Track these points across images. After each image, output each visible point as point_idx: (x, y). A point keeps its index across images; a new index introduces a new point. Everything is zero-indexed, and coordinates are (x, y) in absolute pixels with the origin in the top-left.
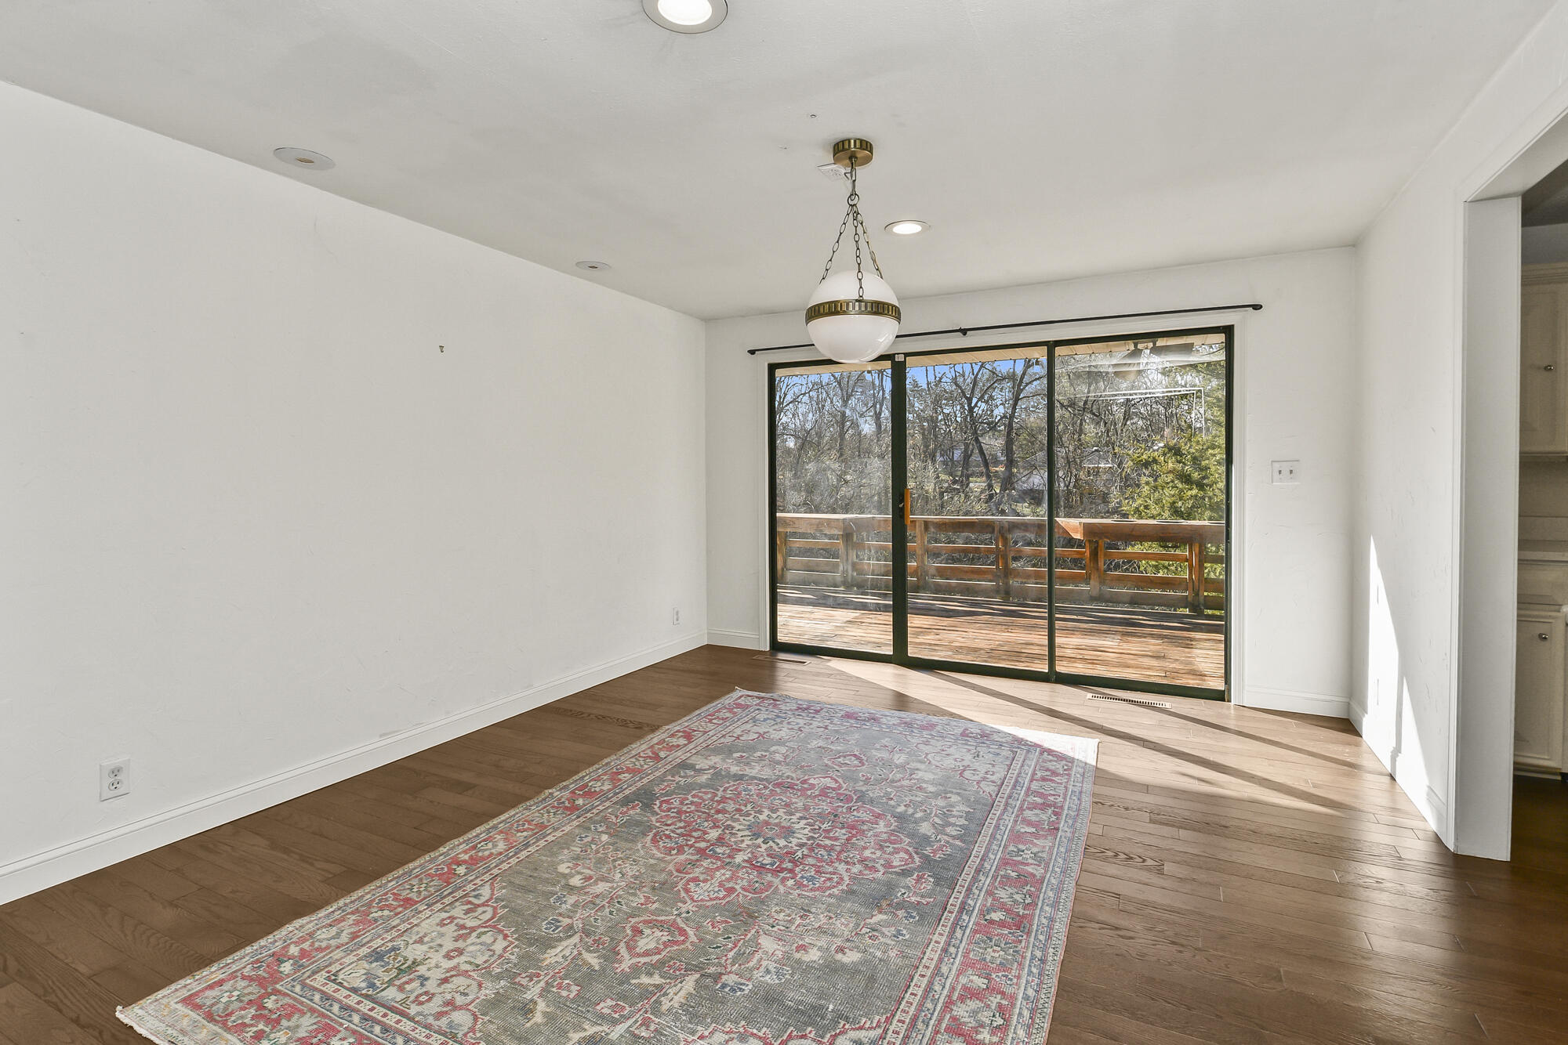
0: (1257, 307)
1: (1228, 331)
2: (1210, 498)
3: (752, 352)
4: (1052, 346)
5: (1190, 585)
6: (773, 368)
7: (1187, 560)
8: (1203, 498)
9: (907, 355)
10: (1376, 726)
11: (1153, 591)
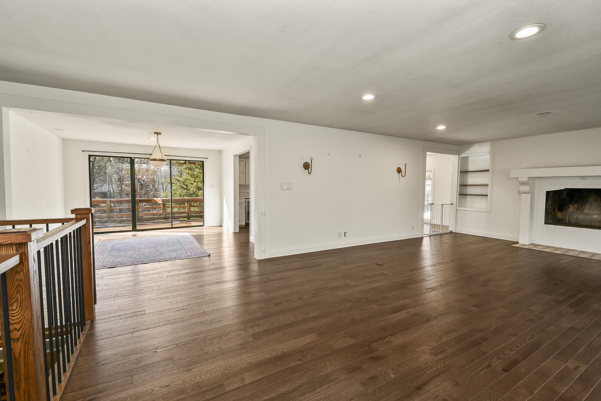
0: (207, 158)
1: (203, 162)
2: (189, 192)
3: (83, 151)
4: (171, 160)
5: (187, 213)
6: (90, 156)
7: (186, 207)
8: (187, 192)
9: (135, 158)
10: (224, 225)
11: (181, 215)
